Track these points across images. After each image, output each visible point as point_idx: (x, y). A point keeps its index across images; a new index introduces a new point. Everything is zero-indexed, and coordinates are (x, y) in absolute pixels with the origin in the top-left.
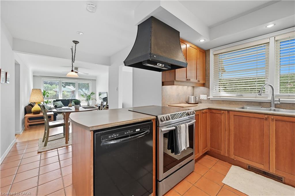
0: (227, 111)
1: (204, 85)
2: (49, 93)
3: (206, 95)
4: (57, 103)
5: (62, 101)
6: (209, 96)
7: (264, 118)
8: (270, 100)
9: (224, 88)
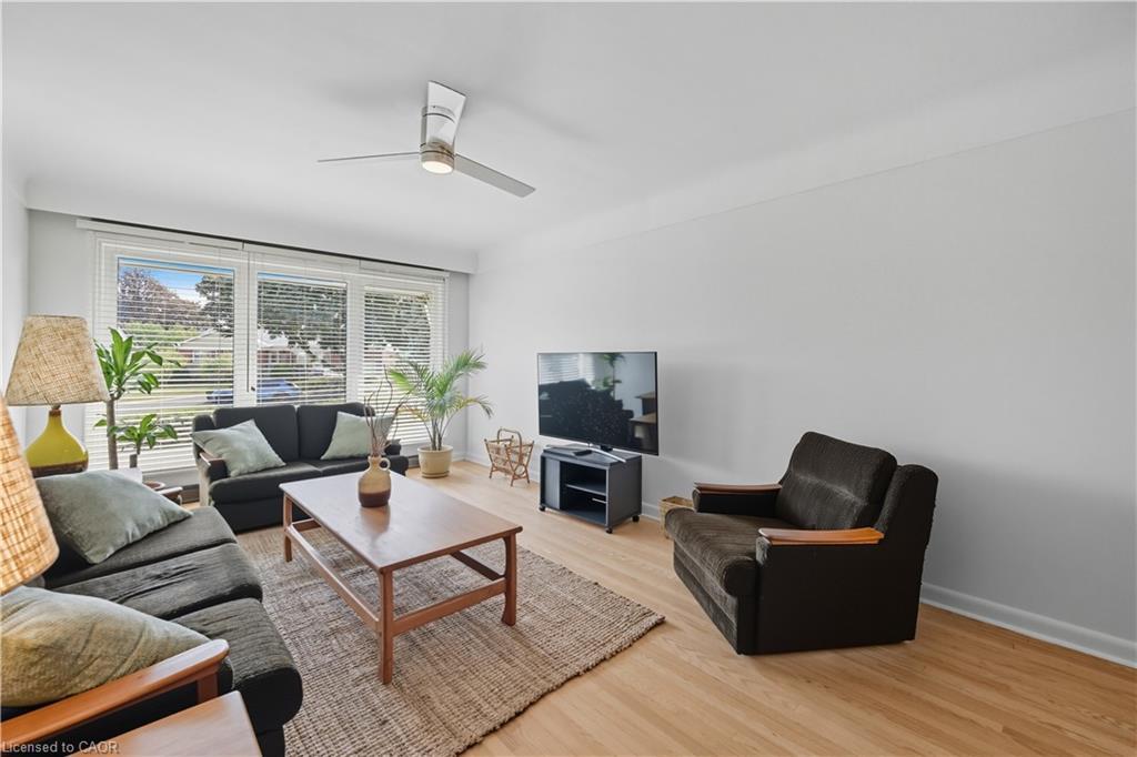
2: (159, 361)
4: (226, 442)
5: (265, 418)
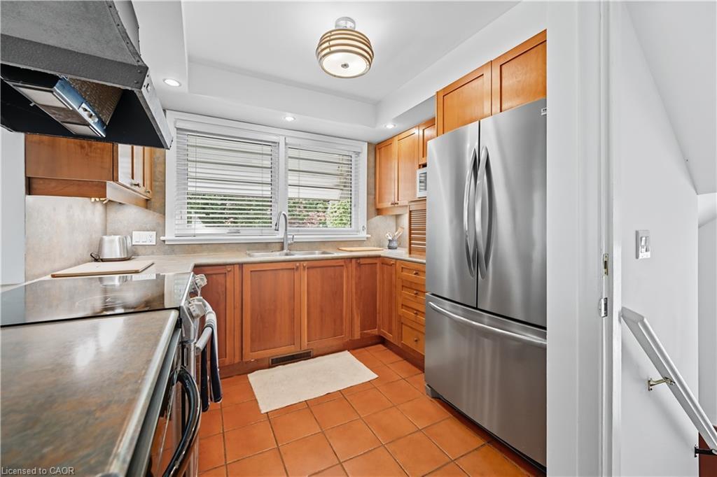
0: (238, 266)
1: (147, 204)
3: (155, 233)
6: (164, 236)
7: (295, 267)
8: (281, 239)
9: (204, 215)
